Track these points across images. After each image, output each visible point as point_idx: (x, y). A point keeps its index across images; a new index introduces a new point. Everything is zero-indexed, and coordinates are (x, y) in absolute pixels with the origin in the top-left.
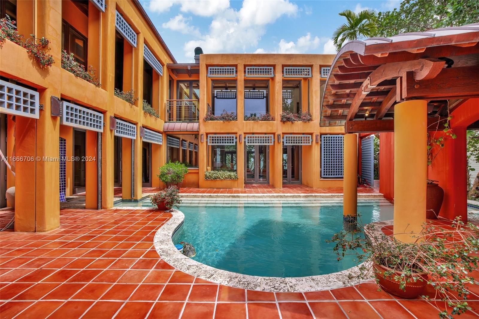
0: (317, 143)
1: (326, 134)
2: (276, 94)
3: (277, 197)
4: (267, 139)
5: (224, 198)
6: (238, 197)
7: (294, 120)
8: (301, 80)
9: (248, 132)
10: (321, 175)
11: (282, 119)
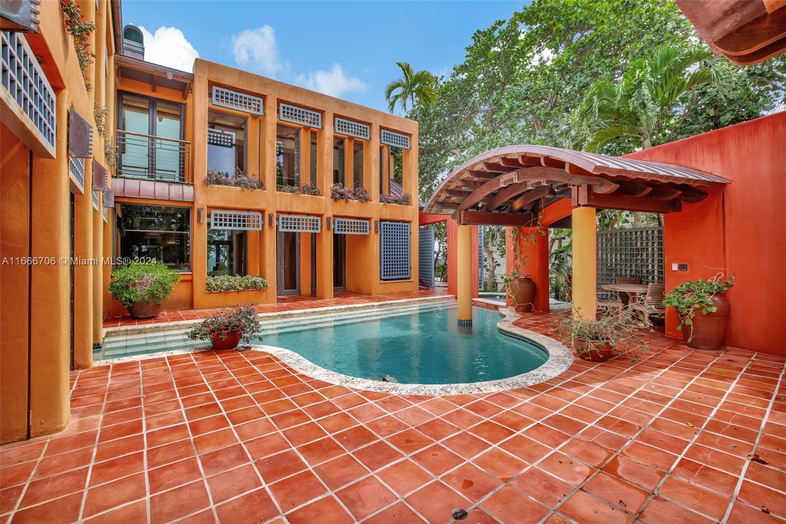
0: (376, 232)
1: (386, 221)
2: (325, 156)
3: (346, 309)
4: (297, 222)
5: (268, 320)
6: (291, 315)
7: (349, 198)
8: (345, 139)
9: (283, 210)
10: (381, 276)
11: (333, 195)
